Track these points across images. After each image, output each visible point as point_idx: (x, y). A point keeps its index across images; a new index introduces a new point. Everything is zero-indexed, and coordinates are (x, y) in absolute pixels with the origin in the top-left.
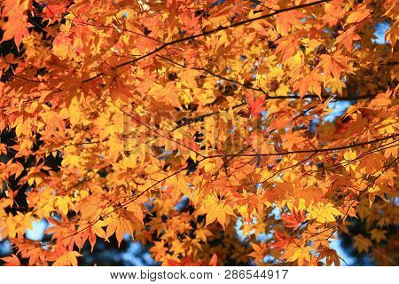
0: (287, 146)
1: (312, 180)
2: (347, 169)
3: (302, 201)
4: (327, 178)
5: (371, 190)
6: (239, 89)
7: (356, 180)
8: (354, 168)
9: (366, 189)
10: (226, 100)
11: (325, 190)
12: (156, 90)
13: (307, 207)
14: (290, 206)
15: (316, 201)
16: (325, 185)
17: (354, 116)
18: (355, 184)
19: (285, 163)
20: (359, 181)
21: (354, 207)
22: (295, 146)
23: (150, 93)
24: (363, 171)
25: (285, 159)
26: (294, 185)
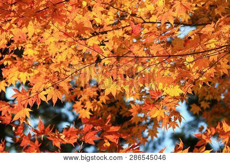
0: (153, 52)
1: (167, 72)
2: (188, 66)
3: (161, 84)
4: (176, 71)
5: (201, 79)
6: (128, 17)
7: (193, 73)
8: (192, 66)
9: (198, 78)
10: (120, 22)
11: (174, 78)
12: (78, 18)
13: (163, 87)
14: (153, 87)
15: (169, 85)
16: (174, 76)
17: (193, 37)
18: (192, 75)
19: (152, 62)
20: (194, 74)
21: (191, 88)
22: (158, 52)
23: (75, 19)
24: (197, 68)
25: (152, 60)
26: (156, 75)
